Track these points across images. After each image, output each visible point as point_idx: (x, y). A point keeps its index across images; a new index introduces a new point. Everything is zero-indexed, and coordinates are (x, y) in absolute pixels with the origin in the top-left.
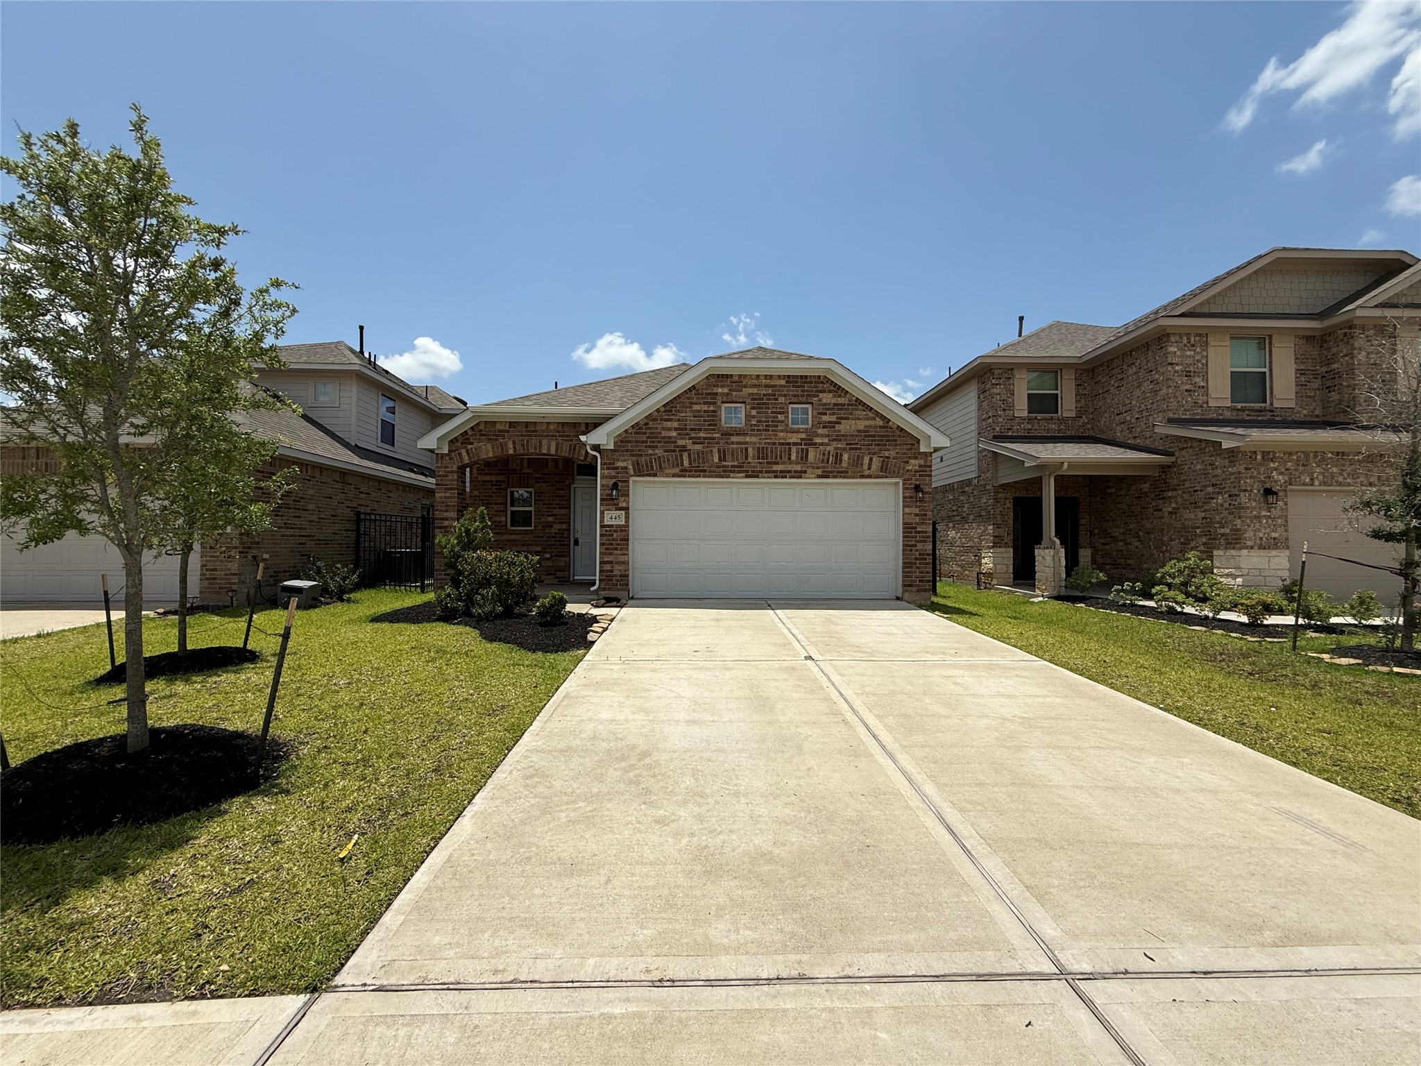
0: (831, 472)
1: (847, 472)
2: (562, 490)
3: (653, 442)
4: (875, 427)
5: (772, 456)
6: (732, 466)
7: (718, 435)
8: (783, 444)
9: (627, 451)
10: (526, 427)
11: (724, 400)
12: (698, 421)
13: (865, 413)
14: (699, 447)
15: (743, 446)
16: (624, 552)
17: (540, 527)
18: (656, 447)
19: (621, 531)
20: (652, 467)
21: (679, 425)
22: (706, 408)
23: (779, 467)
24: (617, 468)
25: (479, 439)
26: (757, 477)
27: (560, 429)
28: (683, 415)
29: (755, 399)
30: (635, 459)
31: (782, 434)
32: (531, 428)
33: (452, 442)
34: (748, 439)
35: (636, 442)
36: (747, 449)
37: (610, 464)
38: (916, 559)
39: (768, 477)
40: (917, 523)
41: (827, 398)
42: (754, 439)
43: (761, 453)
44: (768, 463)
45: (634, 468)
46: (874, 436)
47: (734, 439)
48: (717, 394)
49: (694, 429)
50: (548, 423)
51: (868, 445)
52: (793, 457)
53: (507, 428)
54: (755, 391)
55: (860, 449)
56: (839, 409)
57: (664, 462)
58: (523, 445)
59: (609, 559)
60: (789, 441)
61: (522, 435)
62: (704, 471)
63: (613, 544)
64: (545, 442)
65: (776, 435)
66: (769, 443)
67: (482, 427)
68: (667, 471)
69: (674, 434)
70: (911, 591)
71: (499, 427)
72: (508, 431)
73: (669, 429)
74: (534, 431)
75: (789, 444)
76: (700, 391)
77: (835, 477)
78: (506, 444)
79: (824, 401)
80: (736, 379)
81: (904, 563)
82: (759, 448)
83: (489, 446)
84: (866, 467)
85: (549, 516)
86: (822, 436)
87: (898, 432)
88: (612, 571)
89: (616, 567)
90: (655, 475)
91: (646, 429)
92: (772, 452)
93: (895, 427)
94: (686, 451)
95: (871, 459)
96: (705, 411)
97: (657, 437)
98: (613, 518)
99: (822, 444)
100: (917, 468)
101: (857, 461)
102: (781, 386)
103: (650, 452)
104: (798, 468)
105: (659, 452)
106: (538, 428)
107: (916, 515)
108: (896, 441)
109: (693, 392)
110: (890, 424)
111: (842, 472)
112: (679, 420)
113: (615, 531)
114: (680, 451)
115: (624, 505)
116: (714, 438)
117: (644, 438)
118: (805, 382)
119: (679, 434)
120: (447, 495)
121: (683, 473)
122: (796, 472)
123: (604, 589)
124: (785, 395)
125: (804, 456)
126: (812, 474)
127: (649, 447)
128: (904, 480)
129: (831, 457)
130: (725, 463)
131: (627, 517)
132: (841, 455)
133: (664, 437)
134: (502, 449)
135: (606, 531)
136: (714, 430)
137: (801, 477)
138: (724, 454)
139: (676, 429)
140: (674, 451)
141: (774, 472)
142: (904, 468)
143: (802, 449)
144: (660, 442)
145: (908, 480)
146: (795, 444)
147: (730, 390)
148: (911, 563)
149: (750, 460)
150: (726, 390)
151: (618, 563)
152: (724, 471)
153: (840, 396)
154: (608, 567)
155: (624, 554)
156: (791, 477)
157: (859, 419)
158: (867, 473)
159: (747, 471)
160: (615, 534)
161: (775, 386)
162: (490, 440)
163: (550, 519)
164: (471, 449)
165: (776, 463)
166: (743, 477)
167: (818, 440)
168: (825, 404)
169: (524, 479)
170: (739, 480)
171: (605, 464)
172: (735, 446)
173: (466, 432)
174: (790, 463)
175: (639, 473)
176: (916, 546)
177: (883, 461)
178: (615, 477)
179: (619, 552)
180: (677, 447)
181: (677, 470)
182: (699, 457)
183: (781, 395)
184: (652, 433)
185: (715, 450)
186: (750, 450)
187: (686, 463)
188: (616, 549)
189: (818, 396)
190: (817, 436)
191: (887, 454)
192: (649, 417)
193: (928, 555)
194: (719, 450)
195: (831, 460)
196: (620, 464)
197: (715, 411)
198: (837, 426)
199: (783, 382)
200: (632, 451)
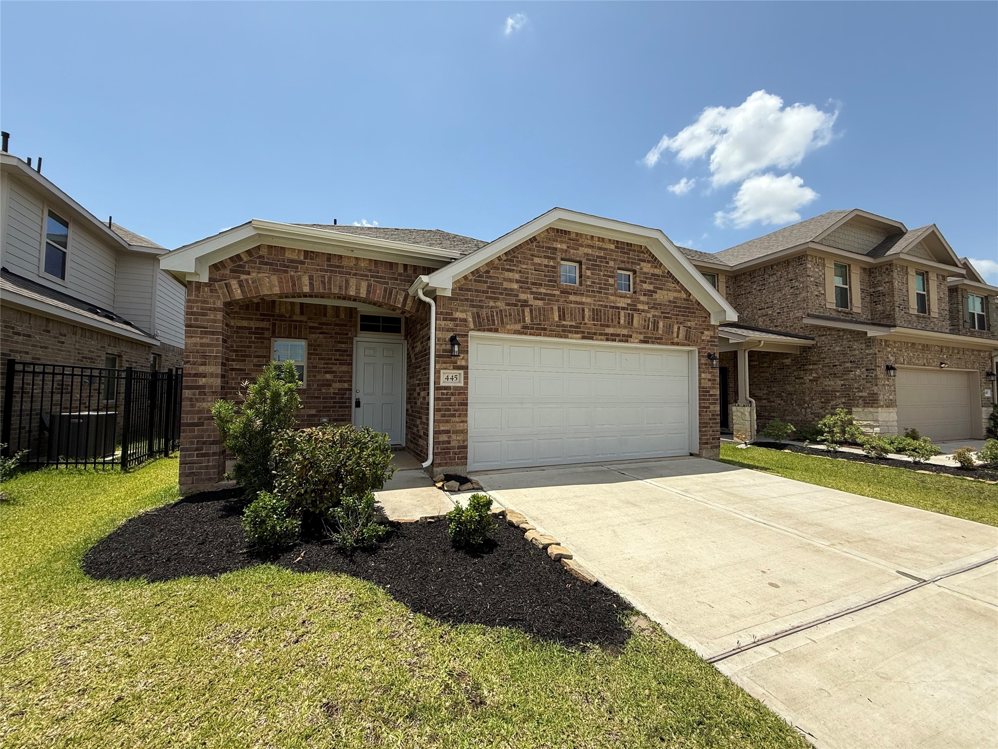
0: (651, 338)
1: (661, 339)
2: (343, 343)
3: (494, 293)
4: (681, 299)
5: (605, 319)
6: (571, 326)
7: (557, 293)
8: (613, 307)
9: (467, 300)
10: (329, 260)
11: (563, 256)
12: (539, 275)
13: (673, 285)
14: (540, 303)
15: (580, 306)
16: (463, 419)
17: (315, 386)
18: (498, 299)
19: (459, 394)
20: (493, 321)
21: (521, 277)
22: (546, 262)
23: (610, 330)
24: (455, 319)
25: (259, 268)
26: (592, 338)
27: (373, 268)
28: (525, 266)
29: (590, 260)
30: (475, 310)
31: (612, 298)
32: (335, 262)
33: (215, 267)
34: (584, 300)
35: (477, 291)
36: (583, 310)
37: (447, 314)
38: (710, 419)
39: (601, 340)
40: (710, 388)
41: (647, 268)
42: (589, 300)
43: (596, 315)
44: (602, 325)
45: (474, 322)
46: (680, 307)
47: (572, 298)
48: (556, 249)
49: (535, 284)
50: (356, 258)
51: (676, 315)
52: (622, 322)
53: (302, 258)
54: (590, 251)
55: (670, 318)
56: (655, 279)
57: (506, 316)
58: (323, 283)
59: (446, 428)
60: (618, 305)
61: (321, 270)
62: (545, 329)
63: (449, 410)
64: (353, 282)
65: (608, 298)
66: (602, 305)
67: (264, 252)
68: (508, 327)
69: (515, 286)
70: (707, 448)
71: (288, 255)
72: (303, 263)
73: (511, 280)
74: (338, 267)
75: (618, 308)
76: (541, 244)
77: (653, 343)
78: (299, 278)
79: (645, 270)
80: (573, 236)
81: (700, 423)
82: (593, 309)
83: (274, 279)
84: (675, 335)
85: (326, 372)
86: (643, 303)
87: (696, 306)
88: (449, 442)
89: (454, 437)
90: (496, 331)
91: (488, 277)
92: (605, 314)
93: (694, 301)
94: (527, 306)
95: (679, 328)
96: (546, 266)
97: (498, 288)
98: (449, 378)
99: (643, 311)
100: (708, 338)
101: (669, 329)
102: (611, 250)
103: (492, 304)
104: (625, 332)
105: (501, 305)
106: (345, 263)
107: (709, 380)
108: (694, 313)
109: (534, 244)
110: (691, 297)
111: (658, 338)
112: (520, 272)
113: (452, 394)
114: (522, 306)
115: (463, 363)
116: (554, 295)
117: (484, 287)
118: (630, 250)
119: (521, 287)
120: (204, 341)
121: (525, 330)
122: (624, 335)
123: (440, 465)
124: (614, 260)
125: (630, 322)
126: (636, 339)
127: (491, 298)
128: (699, 349)
129: (650, 324)
130: (564, 323)
131: (466, 378)
132: (658, 323)
133: (506, 289)
134: (294, 285)
135: (443, 394)
136: (554, 286)
137: (627, 341)
138: (564, 313)
139: (517, 281)
140: (516, 305)
141: (606, 334)
142: (701, 338)
143: (629, 314)
144: (501, 294)
145: (704, 348)
146: (623, 308)
147: (568, 247)
148: (707, 423)
149: (586, 321)
150: (564, 247)
151: (456, 432)
152: (564, 331)
153: (656, 267)
154: (443, 438)
155: (463, 422)
156: (620, 341)
157: (670, 291)
158: (676, 340)
159: (583, 332)
160: (453, 398)
161: (605, 249)
162: (274, 270)
163: (328, 376)
164: (247, 280)
165: (608, 326)
166: (579, 338)
167: (640, 307)
168: (645, 273)
169: (295, 328)
170: (575, 341)
171: (441, 313)
172: (573, 305)
173: (238, 256)
174: (620, 327)
175: (479, 327)
176: (709, 407)
177: (687, 330)
178: (452, 330)
179: (457, 419)
180: (519, 301)
181: (518, 327)
182: (540, 314)
183: (611, 259)
184: (493, 283)
185: (555, 308)
186: (586, 311)
187: (528, 319)
188: (454, 416)
189: (639, 264)
190: (640, 302)
191: (689, 324)
192: (490, 264)
193: (717, 415)
194: (559, 308)
195: (650, 326)
196: (458, 315)
197: (554, 267)
198: (654, 294)
199: (612, 247)
200: (472, 301)
